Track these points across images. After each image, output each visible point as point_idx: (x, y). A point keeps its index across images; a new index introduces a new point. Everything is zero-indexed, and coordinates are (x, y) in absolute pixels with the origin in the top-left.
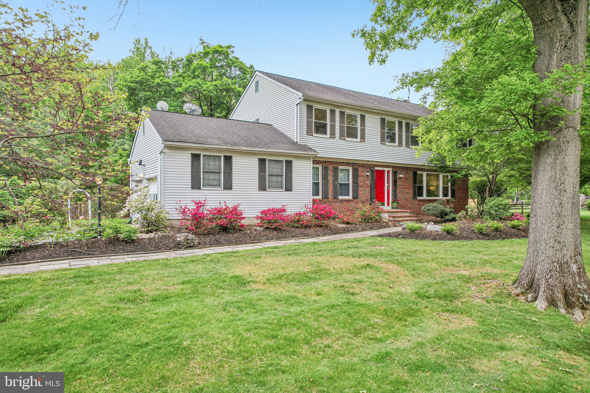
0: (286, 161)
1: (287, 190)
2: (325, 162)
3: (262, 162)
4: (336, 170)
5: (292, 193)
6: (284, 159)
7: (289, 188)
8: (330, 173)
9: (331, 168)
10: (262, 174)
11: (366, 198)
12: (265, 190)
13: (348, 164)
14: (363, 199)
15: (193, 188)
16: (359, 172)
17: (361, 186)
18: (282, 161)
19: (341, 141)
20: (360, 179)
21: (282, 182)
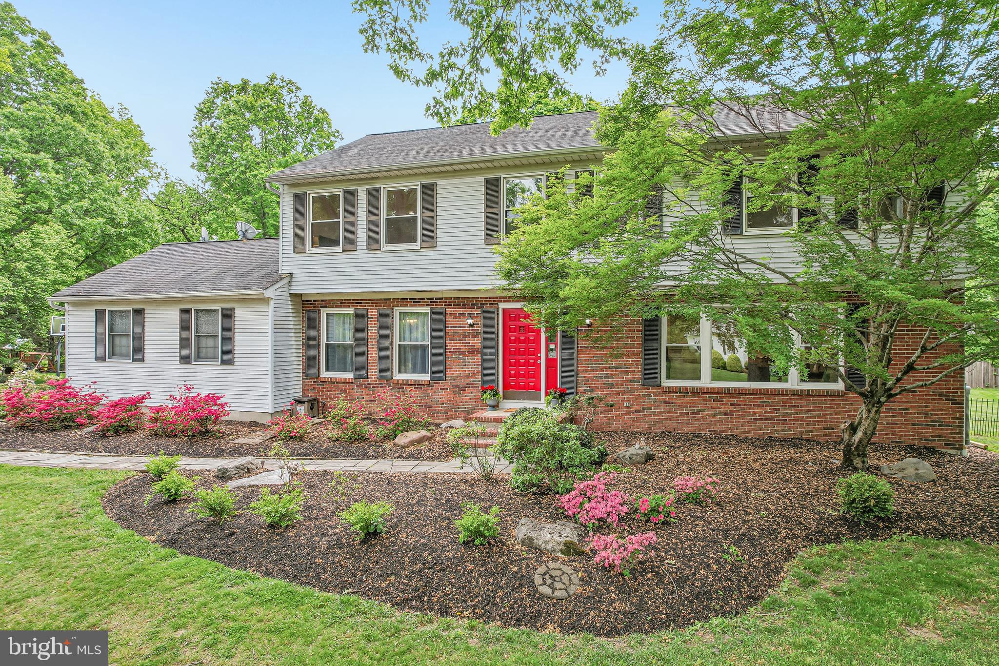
0: (224, 311)
1: (223, 363)
2: (359, 302)
3: (185, 313)
4: (385, 318)
5: (235, 368)
6: (218, 306)
7: (227, 359)
8: (373, 326)
9: (373, 312)
10: (184, 335)
11: (469, 380)
12: (188, 362)
13: (416, 301)
14: (462, 382)
15: (97, 359)
16: (449, 319)
17: (456, 351)
18: (215, 311)
19: (371, 254)
20: (450, 333)
21: (216, 348)
